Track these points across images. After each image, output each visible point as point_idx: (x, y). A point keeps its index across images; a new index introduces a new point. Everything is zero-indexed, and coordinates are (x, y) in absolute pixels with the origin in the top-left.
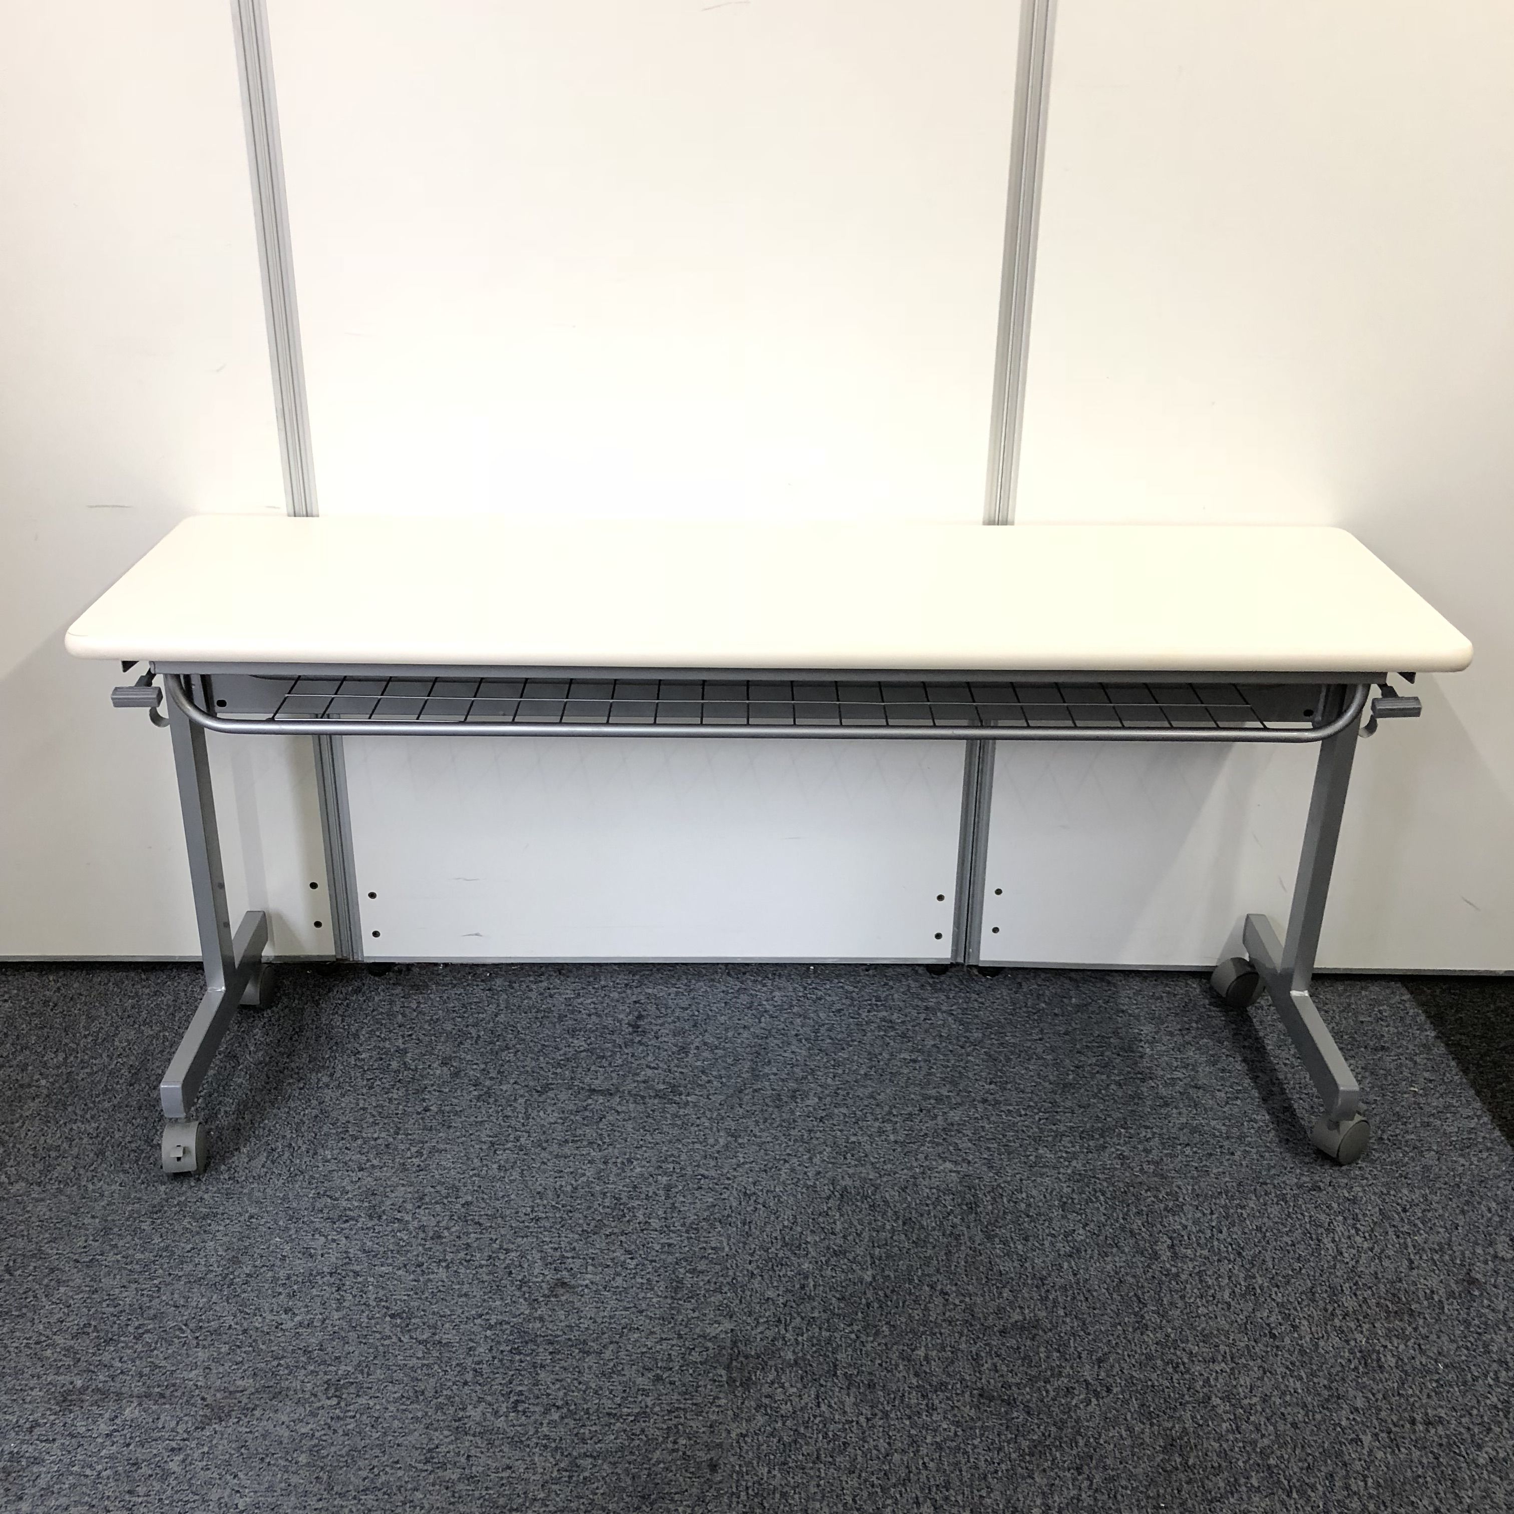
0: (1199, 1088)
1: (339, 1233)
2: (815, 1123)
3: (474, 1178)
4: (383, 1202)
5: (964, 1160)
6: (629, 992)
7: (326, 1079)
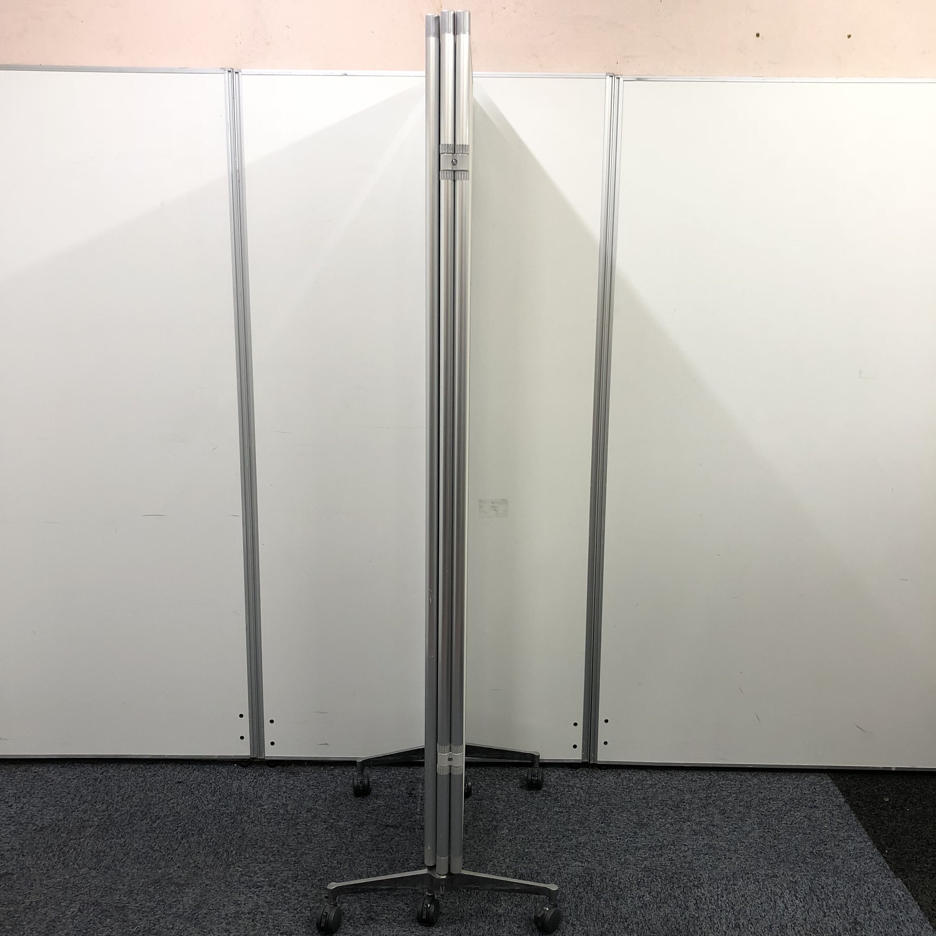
0: (714, 826)
1: (253, 893)
2: (507, 842)
3: (324, 868)
4: (277, 878)
5: (586, 861)
6: (407, 777)
7: (245, 818)
